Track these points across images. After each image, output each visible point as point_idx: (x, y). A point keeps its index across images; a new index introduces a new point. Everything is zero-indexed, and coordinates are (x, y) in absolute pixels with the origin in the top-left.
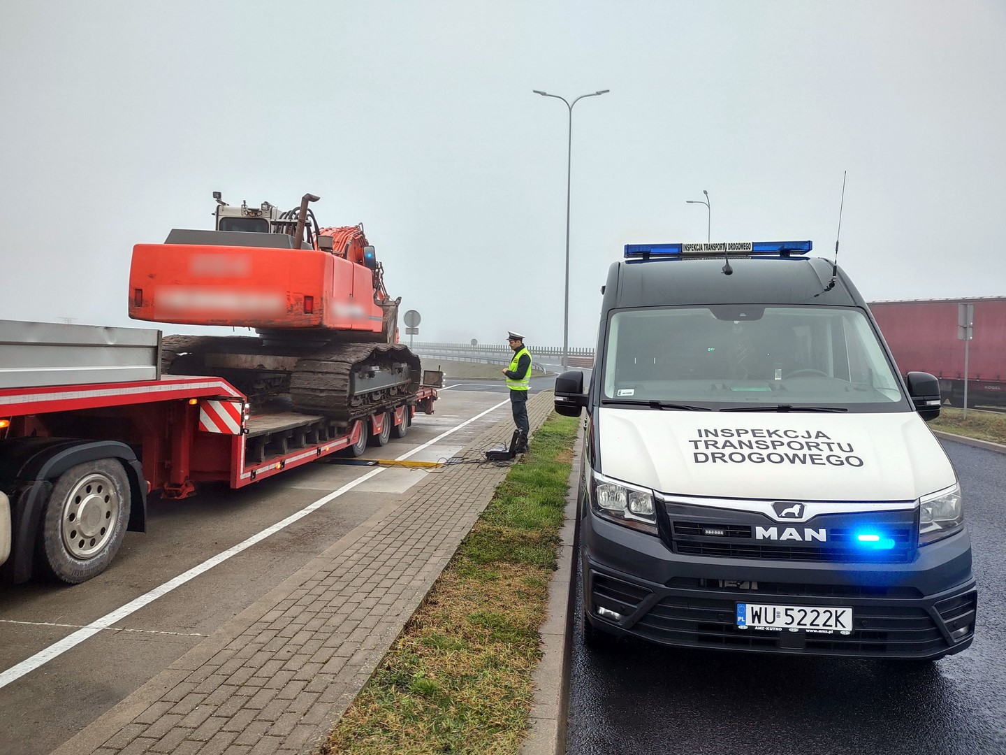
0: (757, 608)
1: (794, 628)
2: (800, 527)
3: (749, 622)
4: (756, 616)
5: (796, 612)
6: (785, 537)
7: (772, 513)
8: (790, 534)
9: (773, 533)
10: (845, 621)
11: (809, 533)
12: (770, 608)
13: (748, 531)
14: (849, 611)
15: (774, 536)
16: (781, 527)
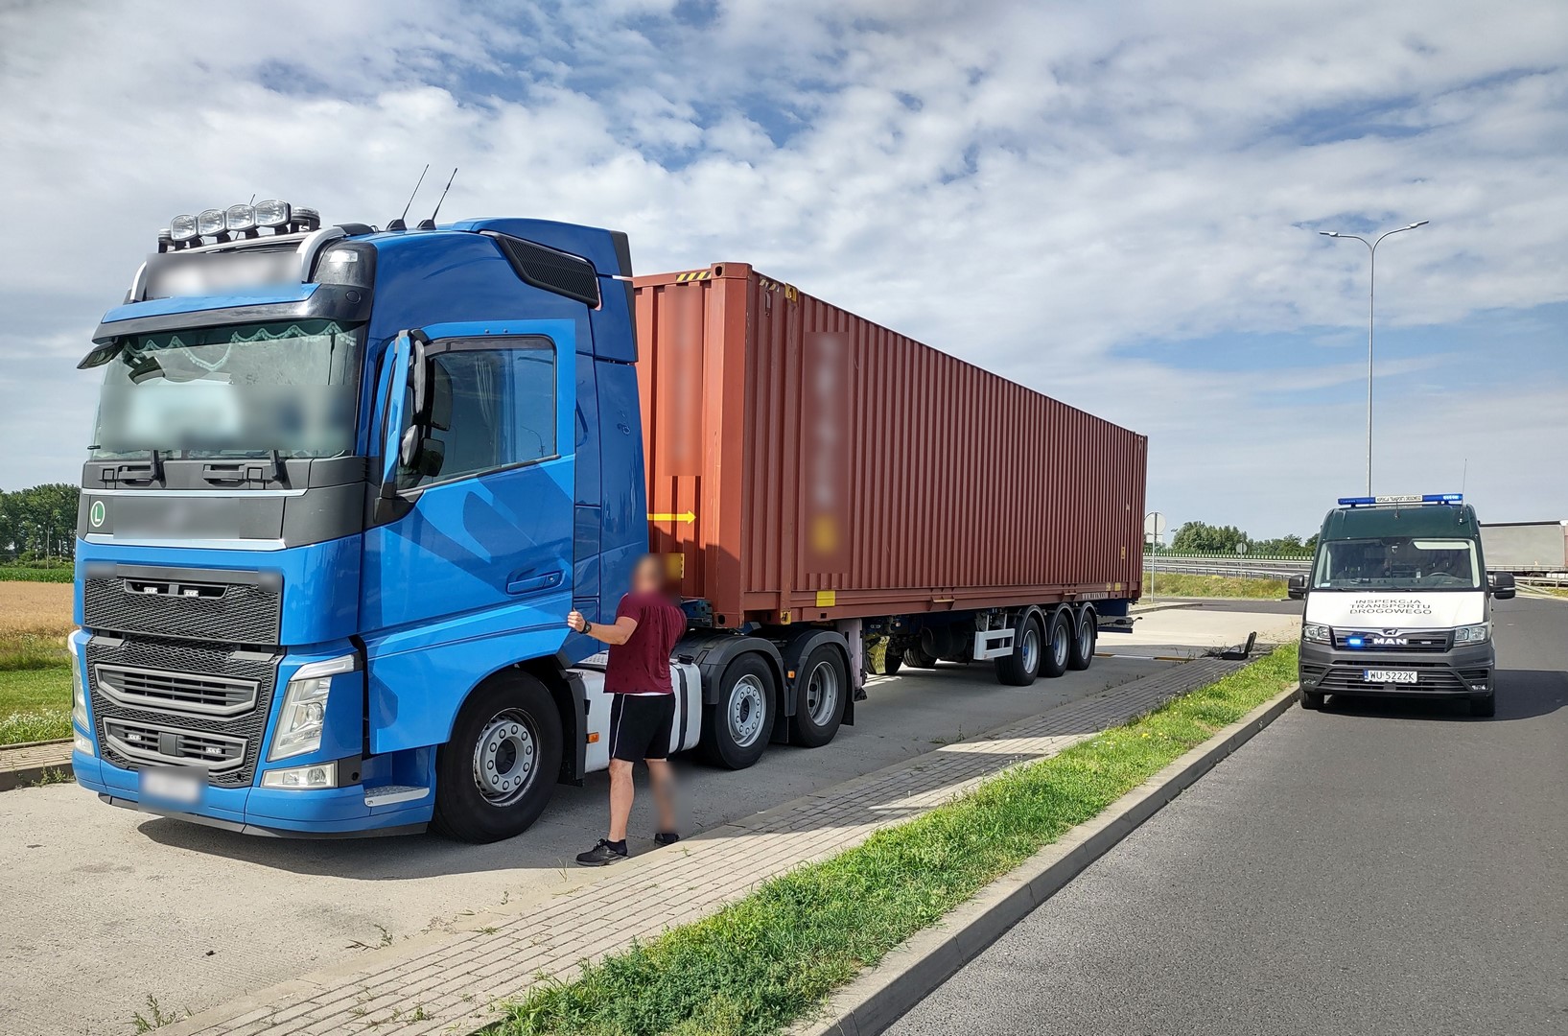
0: (1373, 672)
1: (1390, 681)
2: (1394, 639)
3: (1370, 678)
4: (1373, 675)
5: (1391, 673)
6: (1387, 642)
7: (1382, 634)
8: (1390, 641)
9: (1382, 641)
10: (1414, 677)
11: (1399, 641)
12: (1379, 672)
13: (1370, 641)
14: (1415, 673)
15: (1382, 643)
16: (1386, 638)
